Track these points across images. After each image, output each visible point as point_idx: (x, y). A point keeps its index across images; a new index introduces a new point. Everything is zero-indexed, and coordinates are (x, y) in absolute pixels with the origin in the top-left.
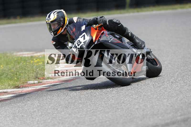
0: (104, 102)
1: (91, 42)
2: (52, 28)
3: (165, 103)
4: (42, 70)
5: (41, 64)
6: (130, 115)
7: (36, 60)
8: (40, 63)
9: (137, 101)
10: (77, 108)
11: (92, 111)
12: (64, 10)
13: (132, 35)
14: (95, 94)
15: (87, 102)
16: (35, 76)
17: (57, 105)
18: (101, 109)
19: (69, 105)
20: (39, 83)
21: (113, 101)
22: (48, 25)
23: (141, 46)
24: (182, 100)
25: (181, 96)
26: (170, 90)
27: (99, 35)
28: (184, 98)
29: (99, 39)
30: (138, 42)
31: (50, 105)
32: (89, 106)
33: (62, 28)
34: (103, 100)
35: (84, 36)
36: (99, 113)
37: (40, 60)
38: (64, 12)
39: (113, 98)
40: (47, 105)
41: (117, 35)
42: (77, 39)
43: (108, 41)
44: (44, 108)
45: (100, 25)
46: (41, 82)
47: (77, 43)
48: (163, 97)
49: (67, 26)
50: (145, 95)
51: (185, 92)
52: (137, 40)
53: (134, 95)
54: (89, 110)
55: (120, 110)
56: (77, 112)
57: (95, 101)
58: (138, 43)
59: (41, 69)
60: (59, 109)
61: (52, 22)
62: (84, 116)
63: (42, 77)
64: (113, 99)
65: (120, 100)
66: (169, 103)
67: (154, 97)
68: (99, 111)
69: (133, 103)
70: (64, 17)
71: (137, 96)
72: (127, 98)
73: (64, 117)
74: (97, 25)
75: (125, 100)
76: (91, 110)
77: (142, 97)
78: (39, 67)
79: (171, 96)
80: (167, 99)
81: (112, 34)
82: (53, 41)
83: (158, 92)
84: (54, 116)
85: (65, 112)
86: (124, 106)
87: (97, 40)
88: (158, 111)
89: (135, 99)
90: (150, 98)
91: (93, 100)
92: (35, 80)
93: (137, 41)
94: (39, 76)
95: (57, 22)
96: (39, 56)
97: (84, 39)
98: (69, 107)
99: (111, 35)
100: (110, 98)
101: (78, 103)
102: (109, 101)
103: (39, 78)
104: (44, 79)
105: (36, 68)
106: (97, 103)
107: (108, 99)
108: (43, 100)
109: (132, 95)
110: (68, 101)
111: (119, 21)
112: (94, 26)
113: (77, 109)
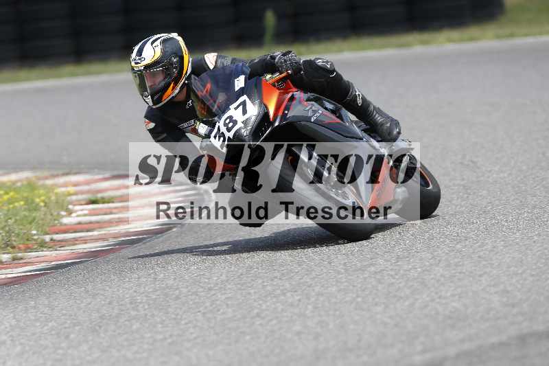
0: (204, 314)
1: (264, 119)
2: (148, 84)
3: (379, 316)
4: (22, 224)
5: (21, 206)
6: (277, 351)
7: (7, 193)
8: (16, 204)
9: (296, 311)
10: (126, 333)
11: (169, 341)
12: (179, 35)
13: (366, 103)
14: (177, 291)
15: (153, 316)
16: (3, 239)
17: (67, 325)
18: (194, 335)
19: (101, 324)
20: (16, 262)
21: (230, 310)
22: (136, 77)
23: (390, 133)
24: (426, 306)
25: (424, 296)
26: (394, 278)
27: (283, 102)
28: (433, 300)
29: (283, 113)
30: (381, 122)
31: (47, 325)
32: (160, 326)
33: (176, 84)
34: (201, 309)
35: (244, 104)
36: (188, 345)
37: (16, 196)
38: (180, 39)
39: (229, 303)
40: (38, 324)
41: (328, 101)
42: (224, 112)
43: (308, 119)
44: (28, 334)
45: (283, 75)
46: (22, 259)
47: (225, 125)
48: (374, 299)
49: (189, 78)
50: (322, 295)
51: (436, 285)
52: (377, 115)
53: (289, 294)
54: (160, 337)
55: (248, 338)
56: (125, 343)
57: (178, 310)
58: (382, 125)
59: (22, 219)
60: (72, 336)
61: (147, 67)
62: (145, 355)
63: (23, 244)
64: (227, 305)
65: (250, 309)
66: (391, 317)
67: (347, 299)
68: (189, 341)
69: (287, 317)
70: (180, 54)
71: (297, 295)
72: (268, 304)
73: (89, 358)
74: (277, 76)
75: (264, 307)
76: (165, 339)
77: (313, 299)
78: (16, 215)
79: (395, 296)
80: (383, 306)
81: (316, 100)
82: (147, 121)
83: (359, 286)
84: (58, 357)
85: (91, 343)
86: (261, 325)
87: (280, 114)
88: (359, 341)
89: (292, 305)
90: (336, 303)
91: (170, 310)
92: (4, 253)
93: (379, 119)
94: (15, 241)
95: (162, 67)
96: (14, 183)
97: (245, 112)
98: (102, 329)
99: (313, 102)
100: (222, 301)
101: (129, 317)
102: (219, 310)
103: (13, 247)
104: (28, 249)
105: (6, 218)
106: (184, 316)
107: (214, 306)
108: (26, 310)
109: (284, 294)
110: (98, 311)
111: (332, 65)
112: (268, 76)
113: (125, 336)
